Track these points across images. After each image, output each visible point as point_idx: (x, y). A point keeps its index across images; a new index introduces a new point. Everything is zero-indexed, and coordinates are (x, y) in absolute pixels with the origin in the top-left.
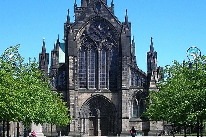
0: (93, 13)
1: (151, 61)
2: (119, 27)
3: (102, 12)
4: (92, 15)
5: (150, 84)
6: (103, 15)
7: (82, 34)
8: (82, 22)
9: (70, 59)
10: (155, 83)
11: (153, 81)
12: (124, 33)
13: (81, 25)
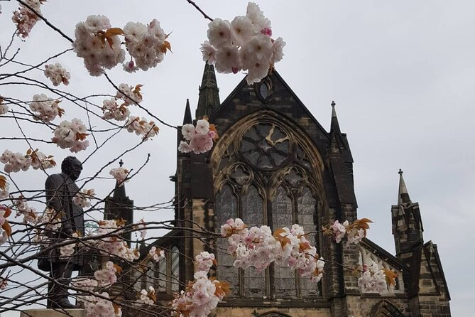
0: (253, 101)
1: (408, 226)
2: (321, 138)
3: (277, 99)
4: (250, 104)
5: (420, 284)
6: (279, 107)
7: (226, 152)
8: (226, 121)
9: (196, 208)
10: (432, 281)
11: (425, 276)
12: (335, 151)
13: (224, 128)
